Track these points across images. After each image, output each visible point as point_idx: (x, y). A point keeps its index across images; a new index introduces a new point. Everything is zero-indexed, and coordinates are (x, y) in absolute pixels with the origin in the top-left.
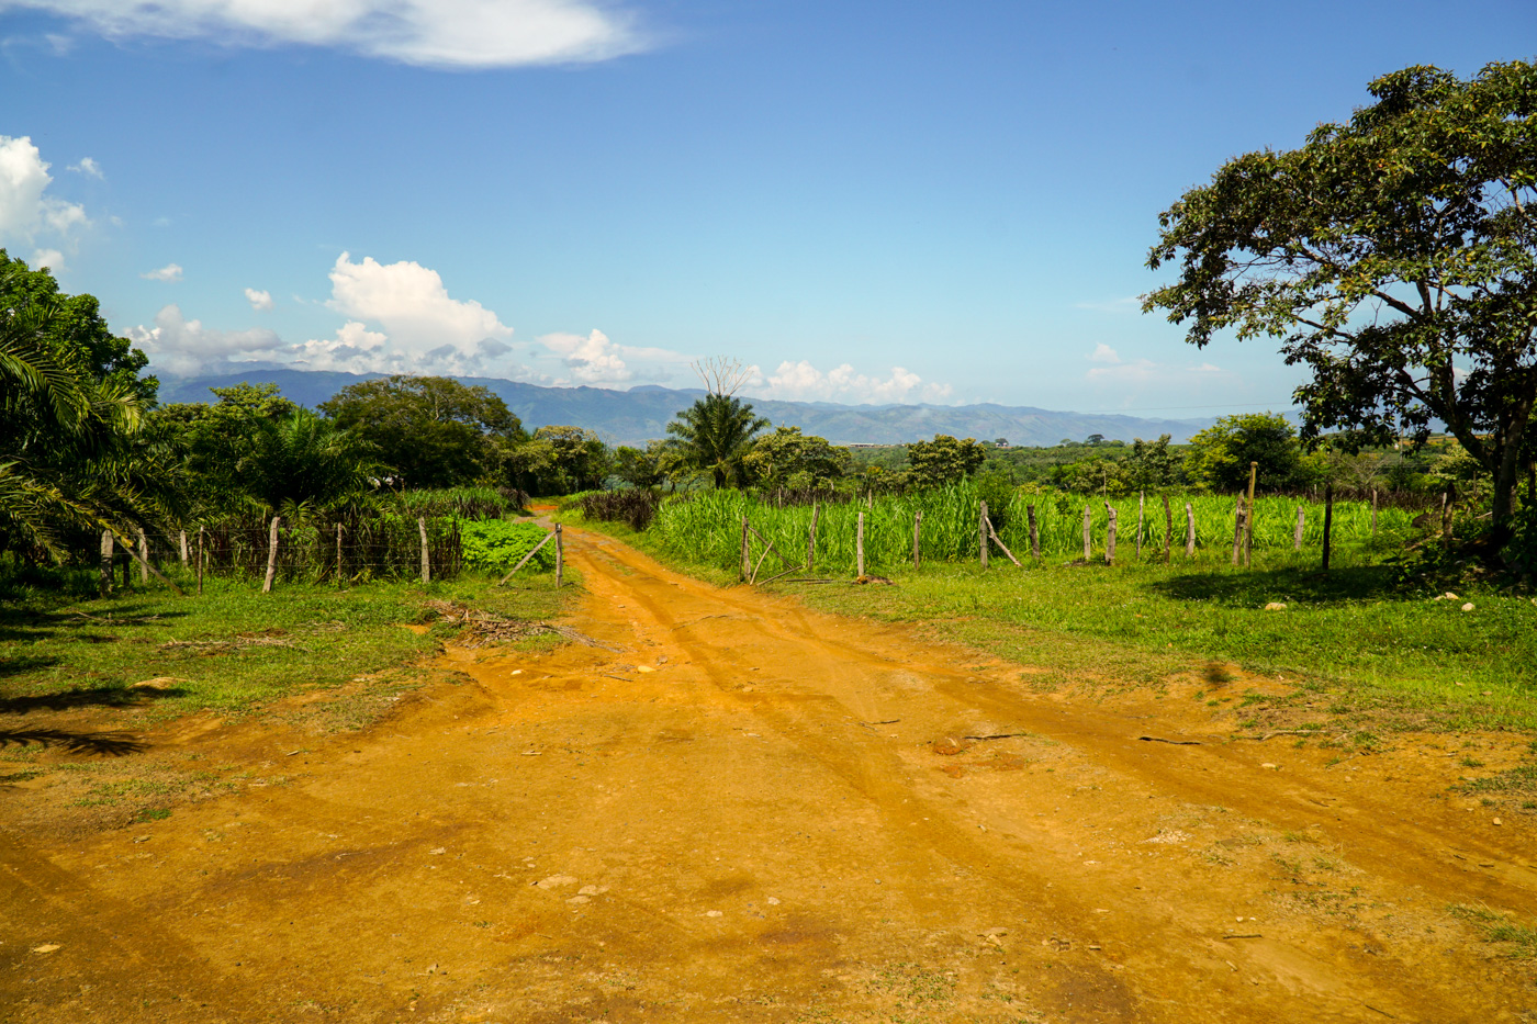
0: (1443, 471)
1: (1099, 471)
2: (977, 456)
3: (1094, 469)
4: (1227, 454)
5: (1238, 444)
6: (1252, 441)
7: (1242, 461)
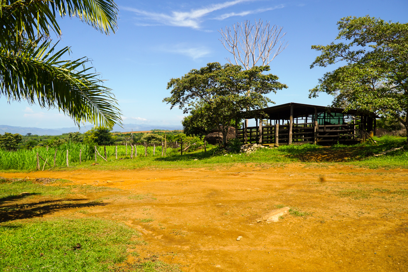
0: (144, 139)
1: (59, 142)
2: (20, 138)
3: (58, 141)
4: (95, 136)
5: (98, 134)
6: (101, 133)
7: (99, 138)
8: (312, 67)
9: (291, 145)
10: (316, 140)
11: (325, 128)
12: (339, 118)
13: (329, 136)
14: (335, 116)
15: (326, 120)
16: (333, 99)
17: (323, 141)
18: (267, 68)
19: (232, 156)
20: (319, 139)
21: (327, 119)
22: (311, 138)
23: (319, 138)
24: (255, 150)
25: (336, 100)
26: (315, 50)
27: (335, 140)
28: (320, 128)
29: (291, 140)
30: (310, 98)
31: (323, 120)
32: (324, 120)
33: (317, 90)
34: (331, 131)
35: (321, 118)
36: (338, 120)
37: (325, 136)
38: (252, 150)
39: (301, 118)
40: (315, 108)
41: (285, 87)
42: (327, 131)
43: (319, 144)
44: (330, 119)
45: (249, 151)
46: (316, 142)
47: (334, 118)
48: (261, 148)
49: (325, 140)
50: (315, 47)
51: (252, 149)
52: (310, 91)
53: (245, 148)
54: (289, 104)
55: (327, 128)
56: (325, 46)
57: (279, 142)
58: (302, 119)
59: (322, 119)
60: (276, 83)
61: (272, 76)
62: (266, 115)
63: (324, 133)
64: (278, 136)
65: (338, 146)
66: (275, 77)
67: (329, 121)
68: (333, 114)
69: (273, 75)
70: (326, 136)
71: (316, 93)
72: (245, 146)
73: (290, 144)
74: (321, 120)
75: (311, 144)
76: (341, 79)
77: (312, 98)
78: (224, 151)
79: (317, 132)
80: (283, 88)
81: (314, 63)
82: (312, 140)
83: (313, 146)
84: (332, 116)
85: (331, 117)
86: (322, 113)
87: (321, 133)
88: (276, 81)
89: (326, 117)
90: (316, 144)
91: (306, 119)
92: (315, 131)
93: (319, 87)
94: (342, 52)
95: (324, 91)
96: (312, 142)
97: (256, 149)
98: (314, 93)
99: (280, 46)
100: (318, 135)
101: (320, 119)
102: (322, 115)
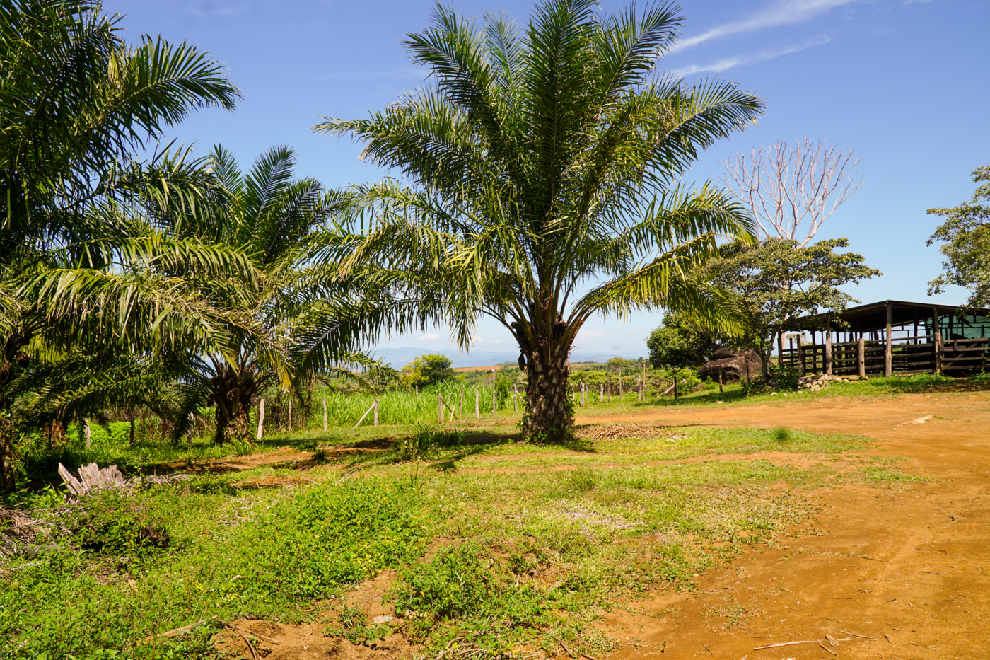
1: (349, 388)
3: (346, 387)
4: (423, 376)
5: (427, 370)
6: (434, 368)
7: (430, 379)
8: (929, 243)
9: (891, 375)
10: (940, 367)
11: (956, 344)
12: (983, 326)
13: (963, 359)
14: (975, 322)
15: (954, 331)
16: (970, 295)
17: (954, 368)
18: (843, 243)
19: (786, 395)
20: (945, 365)
21: (957, 328)
22: (929, 363)
23: (946, 363)
24: (826, 386)
25: (975, 296)
26: (933, 215)
27: (978, 367)
28: (947, 345)
29: (889, 366)
30: (930, 295)
31: (949, 330)
32: (951, 331)
33: (941, 283)
34: (969, 349)
35: (944, 326)
36: (980, 330)
37: (956, 359)
38: (821, 386)
39: (900, 328)
40: (935, 309)
41: (876, 273)
42: (959, 350)
43: (945, 373)
44: (963, 328)
45: (815, 387)
46: (939, 370)
47: (971, 327)
48: (836, 382)
49: (958, 367)
50: (934, 211)
51: (821, 383)
52: (929, 283)
53: (806, 381)
54: (884, 302)
55: (960, 344)
56: (951, 208)
57: (867, 372)
58: (903, 330)
59: (946, 328)
60: (860, 267)
61: (854, 256)
62: (845, 323)
63: (956, 353)
64: (863, 360)
65: (984, 376)
66: (859, 257)
67: (960, 333)
68: (969, 318)
69: (855, 254)
70: (958, 359)
71: (941, 287)
72: (805, 380)
73: (887, 374)
74: (944, 331)
75: (930, 373)
76: (983, 264)
77: (933, 294)
78: (768, 387)
79: (941, 353)
80: (873, 276)
81: (933, 237)
82: (932, 367)
83: (934, 377)
84: (968, 323)
85: (965, 325)
86: (946, 316)
87: (948, 354)
88: (860, 263)
89: (955, 326)
90: (940, 374)
91: (916, 330)
92: (937, 351)
93: (946, 277)
94: (981, 217)
95: (954, 283)
96: (931, 371)
97: (826, 383)
98: (936, 287)
99: (847, 185)
100: (943, 358)
101: (941, 328)
102: (946, 320)
